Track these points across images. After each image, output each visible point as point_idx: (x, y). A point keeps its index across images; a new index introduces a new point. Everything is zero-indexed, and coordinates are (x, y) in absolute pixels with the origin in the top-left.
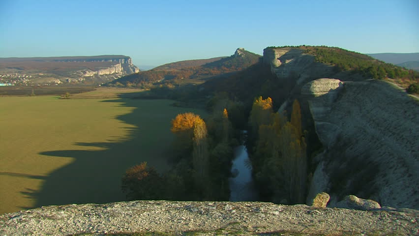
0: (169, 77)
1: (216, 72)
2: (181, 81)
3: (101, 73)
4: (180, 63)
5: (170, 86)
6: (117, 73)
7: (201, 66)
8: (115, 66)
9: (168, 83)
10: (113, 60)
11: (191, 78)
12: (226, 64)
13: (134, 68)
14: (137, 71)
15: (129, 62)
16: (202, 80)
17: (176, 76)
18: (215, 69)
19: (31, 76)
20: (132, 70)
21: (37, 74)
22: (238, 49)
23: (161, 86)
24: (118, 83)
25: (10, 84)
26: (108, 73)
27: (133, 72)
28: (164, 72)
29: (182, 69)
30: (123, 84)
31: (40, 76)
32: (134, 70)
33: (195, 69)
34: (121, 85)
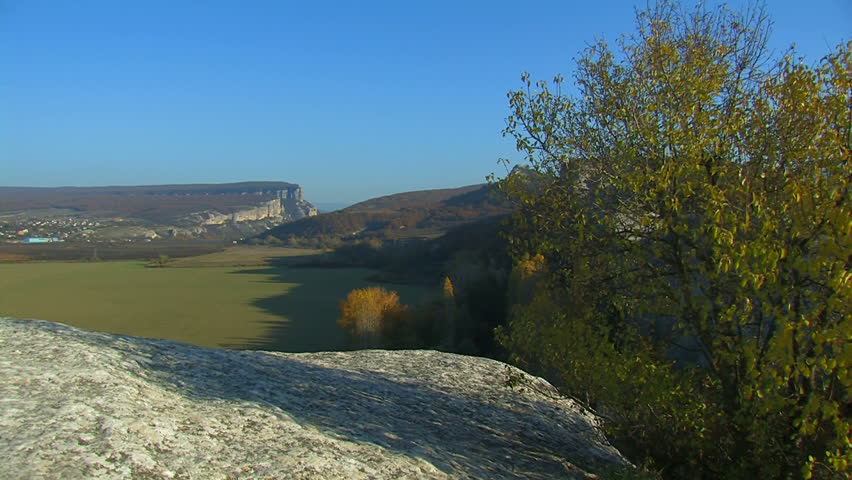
0: (376, 225)
1: (469, 214)
2: (399, 234)
3: (241, 217)
4: (399, 197)
5: (376, 244)
6: (271, 218)
7: (441, 202)
8: (268, 203)
9: (371, 237)
10: (265, 191)
11: (420, 226)
12: (491, 196)
13: (307, 207)
14: (313, 213)
15: (297, 195)
16: (441, 230)
17: (387, 224)
18: (471, 207)
19: (98, 224)
20: (302, 211)
21: (110, 219)
22: (516, 167)
23: (357, 242)
24: (271, 238)
25: (55, 240)
26: (253, 218)
27: (304, 216)
28: (364, 215)
29: (402, 209)
30: (282, 239)
31: (119, 224)
32: (307, 213)
33: (428, 209)
34: (278, 241)
